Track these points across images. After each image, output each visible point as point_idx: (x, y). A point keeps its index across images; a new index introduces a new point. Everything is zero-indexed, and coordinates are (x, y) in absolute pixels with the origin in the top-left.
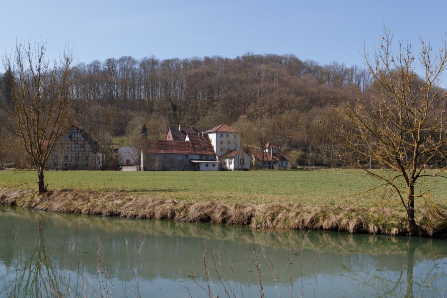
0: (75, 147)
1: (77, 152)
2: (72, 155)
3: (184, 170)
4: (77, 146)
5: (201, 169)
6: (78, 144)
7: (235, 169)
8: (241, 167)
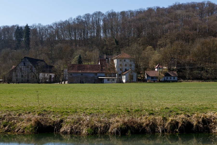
0: (27, 70)
1: (28, 73)
2: (26, 75)
3: (94, 83)
4: (28, 69)
5: (104, 82)
6: (29, 68)
7: (126, 82)
8: (130, 80)
